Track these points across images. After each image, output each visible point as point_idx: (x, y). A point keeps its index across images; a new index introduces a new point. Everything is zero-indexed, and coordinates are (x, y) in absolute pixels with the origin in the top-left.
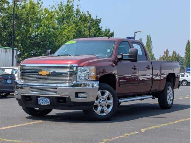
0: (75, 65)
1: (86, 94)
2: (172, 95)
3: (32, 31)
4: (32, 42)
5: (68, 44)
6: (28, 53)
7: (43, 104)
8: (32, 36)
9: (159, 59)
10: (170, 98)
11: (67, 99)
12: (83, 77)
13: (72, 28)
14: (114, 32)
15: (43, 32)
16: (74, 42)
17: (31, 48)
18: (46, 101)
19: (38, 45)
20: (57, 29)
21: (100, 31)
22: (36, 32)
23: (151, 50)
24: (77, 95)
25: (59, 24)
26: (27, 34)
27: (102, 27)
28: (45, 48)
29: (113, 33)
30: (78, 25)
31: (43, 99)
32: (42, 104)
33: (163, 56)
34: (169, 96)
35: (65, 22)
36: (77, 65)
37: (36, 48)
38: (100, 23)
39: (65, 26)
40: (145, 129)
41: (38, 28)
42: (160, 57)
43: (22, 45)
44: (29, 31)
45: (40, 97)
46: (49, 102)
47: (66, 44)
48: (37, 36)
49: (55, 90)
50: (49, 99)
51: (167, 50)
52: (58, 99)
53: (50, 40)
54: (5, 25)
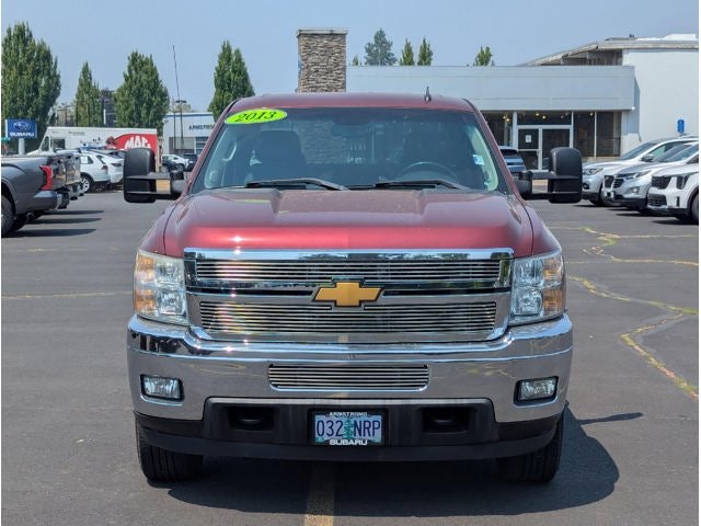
7: (344, 442)
18: (359, 429)
31: (344, 420)
32: (333, 442)
36: (511, 252)
45: (326, 410)
46: (379, 433)
49: (415, 374)
50: (378, 418)
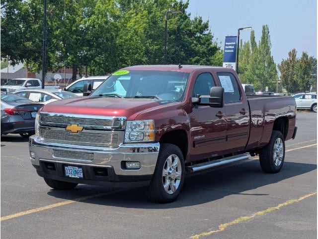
0: (122, 118)
1: (138, 163)
2: (283, 151)
3: (80, 21)
4: (79, 39)
5: (117, 74)
6: (73, 56)
7: (73, 176)
8: (81, 29)
9: (280, 65)
10: (278, 156)
11: (108, 171)
12: (134, 136)
13: (143, 16)
14: (208, 22)
15: (97, 23)
16: (126, 73)
17: (79, 47)
18: (77, 172)
19: (89, 43)
20: (119, 17)
21: (187, 20)
22: (85, 22)
23: (269, 49)
24: (124, 165)
25: (123, 10)
26: (72, 26)
27: (190, 14)
28: (100, 48)
29: (208, 24)
30: (152, 12)
31: (72, 169)
33: (287, 60)
34: (277, 153)
35: (132, 6)
36: (125, 118)
37: (85, 48)
38: (187, 7)
39: (132, 14)
40: (225, 225)
41: (90, 16)
42: (282, 60)
43: (64, 44)
44: (76, 21)
45: (67, 165)
46: (82, 174)
47: (113, 74)
48: (87, 29)
50: (81, 169)
51: (294, 51)
52: (96, 170)
53: (108, 35)
54: (36, 11)
